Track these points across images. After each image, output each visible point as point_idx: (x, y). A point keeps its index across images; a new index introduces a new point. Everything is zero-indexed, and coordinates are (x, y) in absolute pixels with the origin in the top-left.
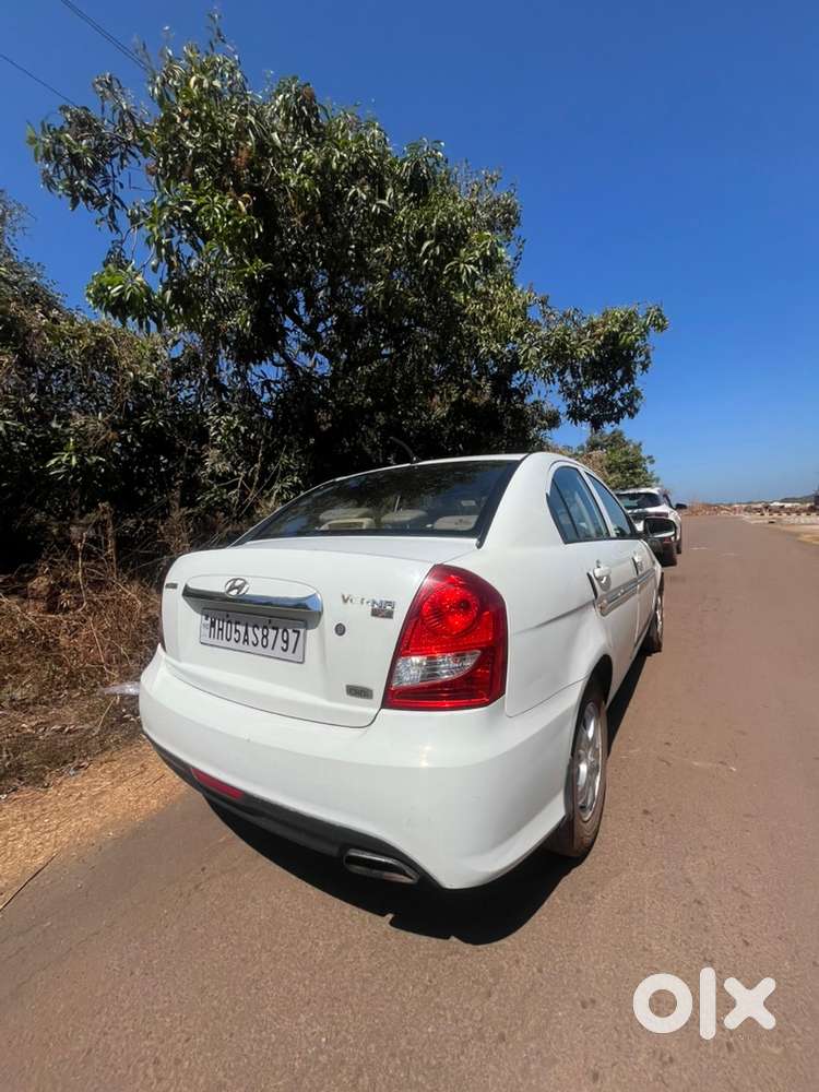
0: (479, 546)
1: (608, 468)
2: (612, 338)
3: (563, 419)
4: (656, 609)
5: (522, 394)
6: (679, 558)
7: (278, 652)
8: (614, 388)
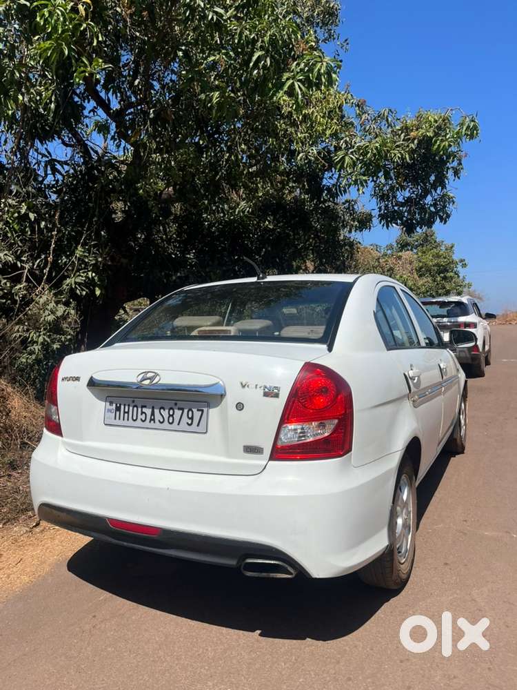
0: (330, 349)
1: (419, 270)
2: (426, 142)
3: (375, 221)
4: (459, 414)
5: (334, 193)
6: (487, 369)
7: (183, 425)
8: (426, 192)
